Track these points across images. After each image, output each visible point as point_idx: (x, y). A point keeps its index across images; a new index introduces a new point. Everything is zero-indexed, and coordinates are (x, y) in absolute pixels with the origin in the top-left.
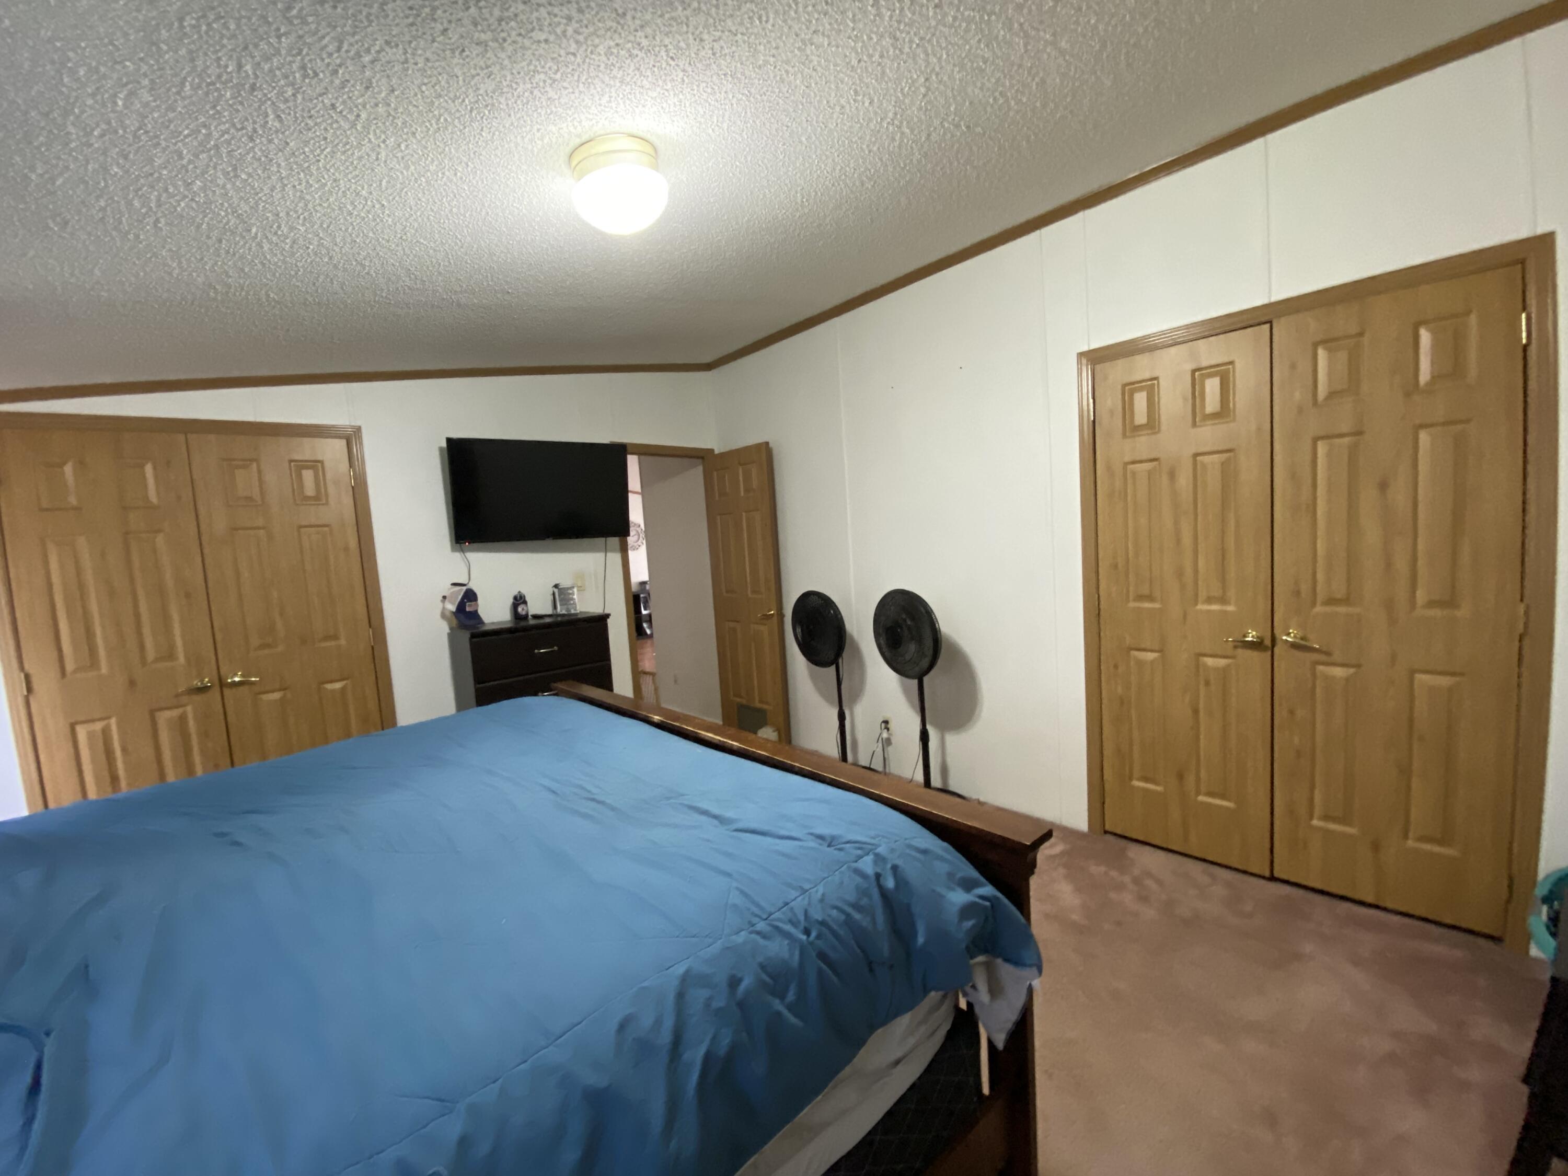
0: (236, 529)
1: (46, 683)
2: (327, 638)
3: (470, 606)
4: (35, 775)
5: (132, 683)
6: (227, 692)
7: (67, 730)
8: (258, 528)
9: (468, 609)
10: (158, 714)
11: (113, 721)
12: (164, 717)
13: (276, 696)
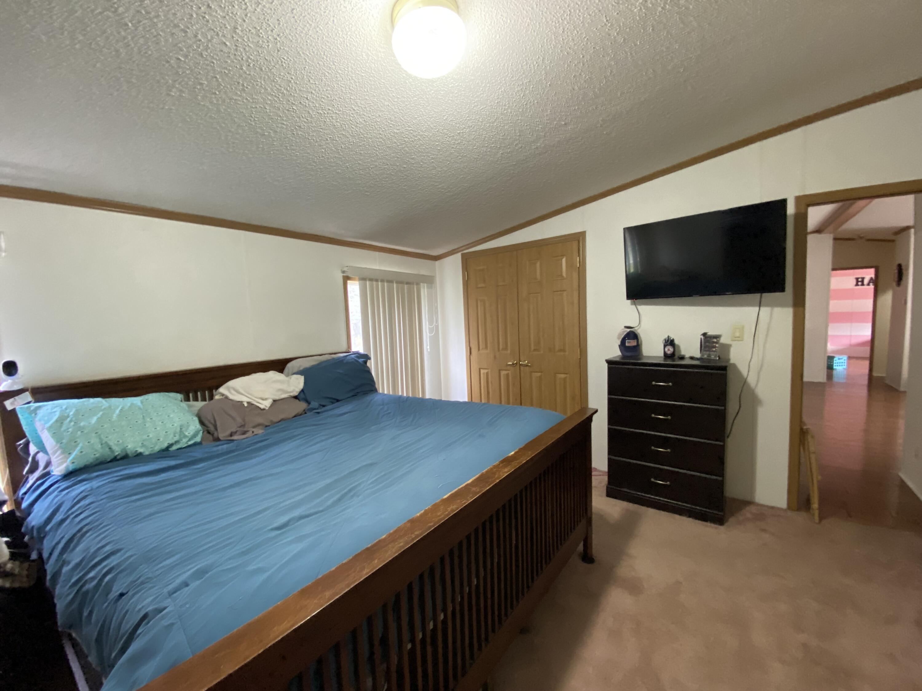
0: (530, 294)
1: (474, 351)
2: (561, 350)
3: (629, 342)
4: (470, 383)
5: (495, 357)
6: (522, 368)
7: (478, 370)
8: (538, 293)
9: (627, 344)
10: (501, 371)
11: (489, 370)
12: (503, 373)
13: (539, 374)
